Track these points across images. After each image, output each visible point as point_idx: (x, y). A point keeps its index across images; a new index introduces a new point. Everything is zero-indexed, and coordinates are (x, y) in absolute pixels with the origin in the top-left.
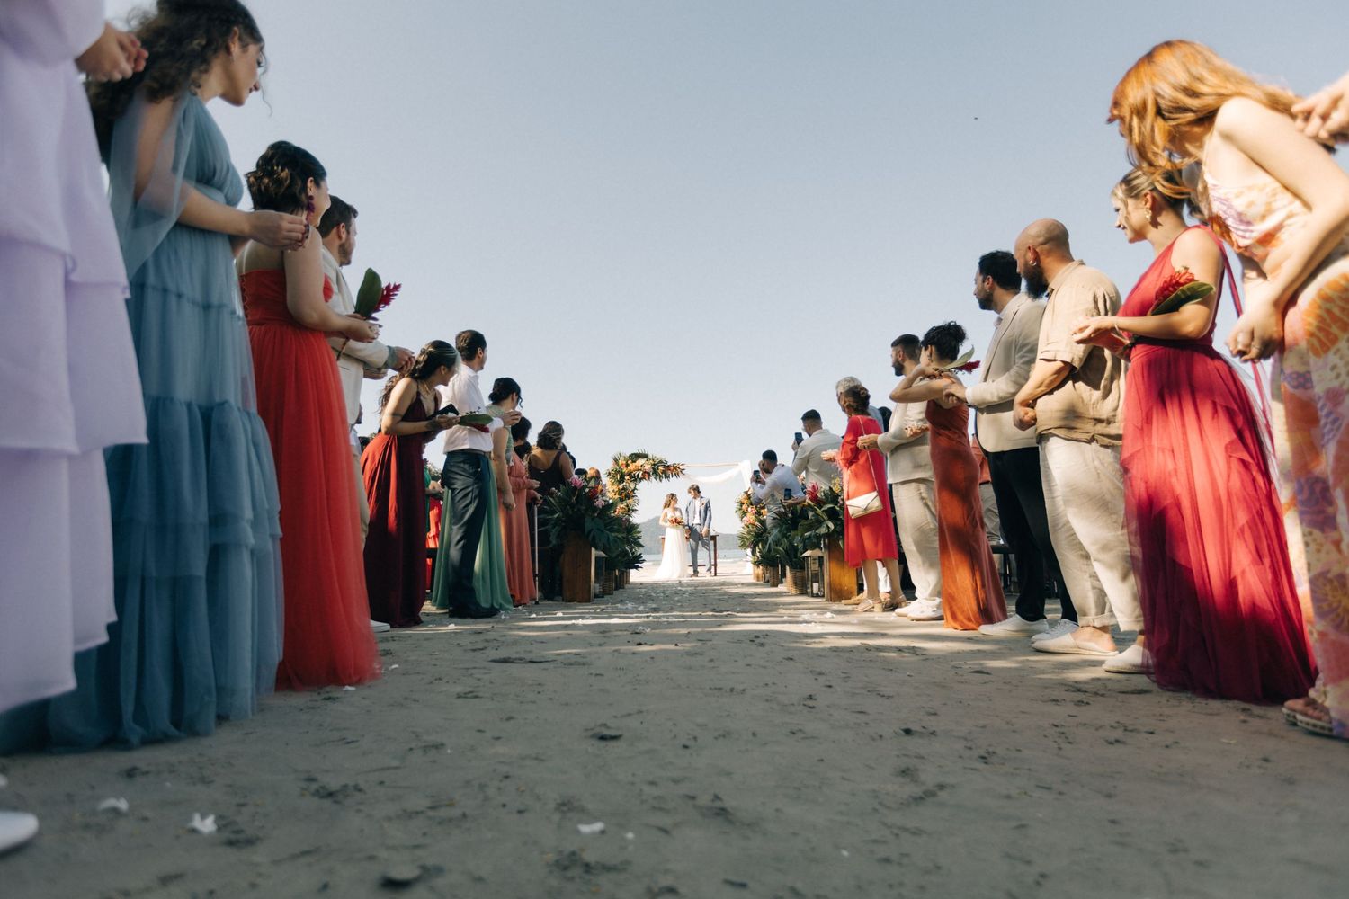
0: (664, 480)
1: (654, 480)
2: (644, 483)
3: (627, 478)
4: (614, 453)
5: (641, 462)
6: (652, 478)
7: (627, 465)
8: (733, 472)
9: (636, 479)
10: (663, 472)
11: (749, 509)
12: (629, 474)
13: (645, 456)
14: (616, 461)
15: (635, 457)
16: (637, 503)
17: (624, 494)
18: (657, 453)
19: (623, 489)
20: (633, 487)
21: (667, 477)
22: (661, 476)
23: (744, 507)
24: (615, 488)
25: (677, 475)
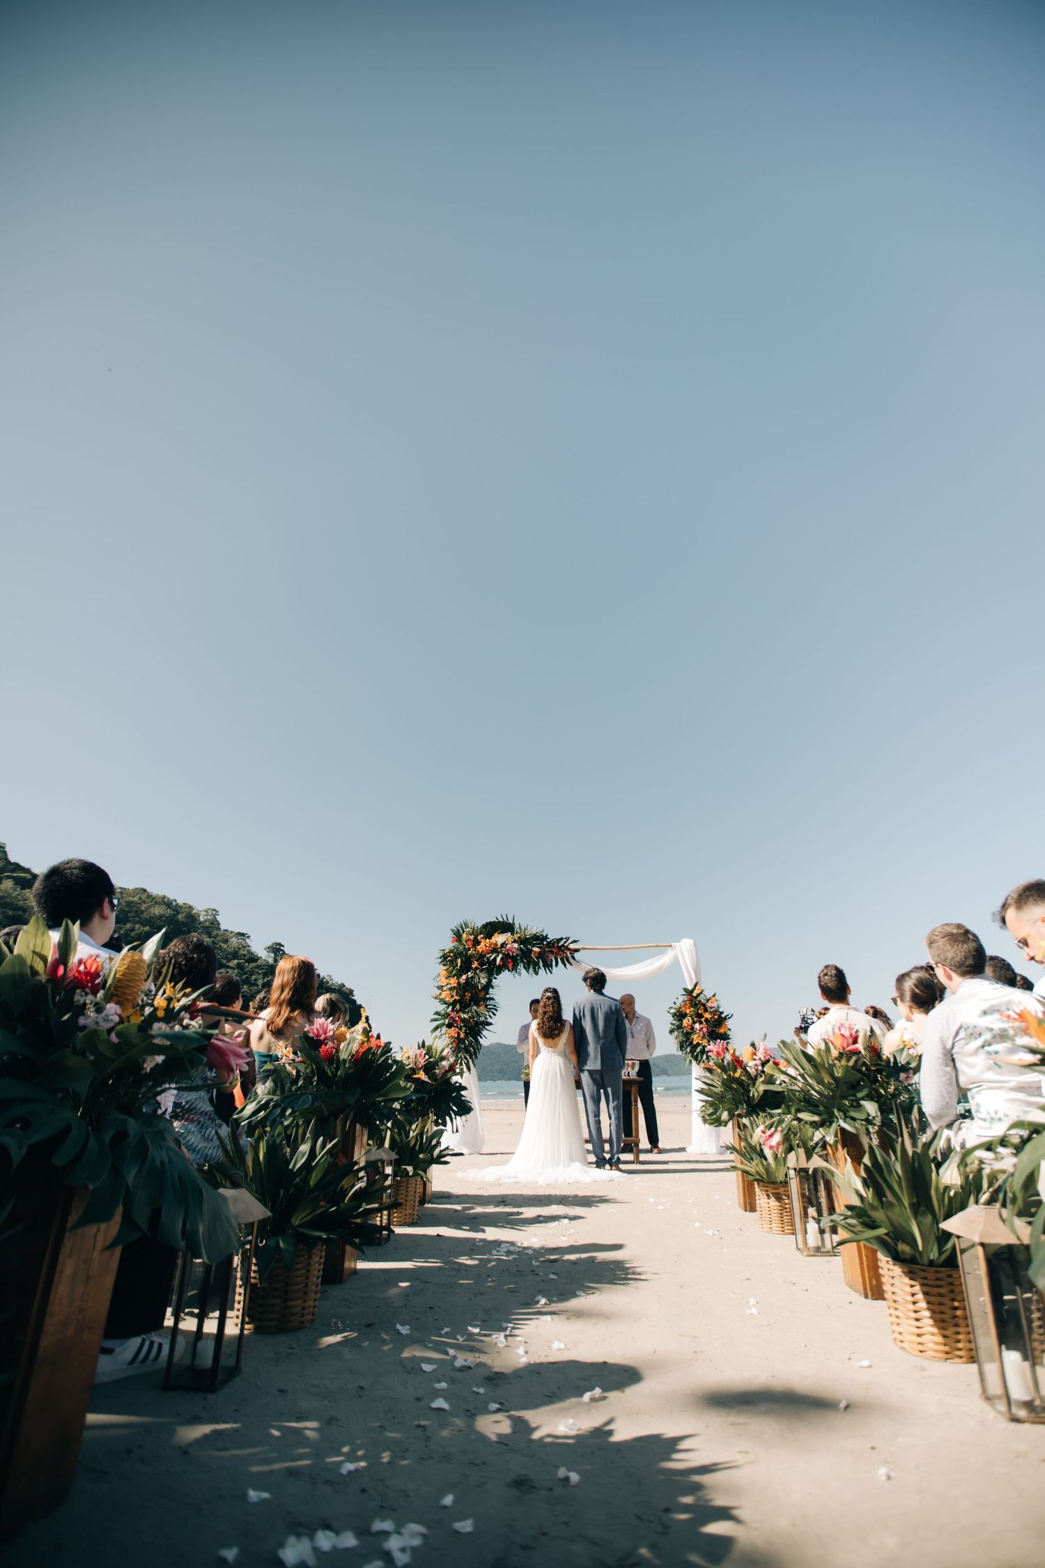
0: (542, 971)
1: (523, 971)
2: (505, 975)
3: (475, 965)
4: (455, 923)
5: (499, 939)
6: (521, 967)
7: (477, 942)
8: (665, 959)
9: (493, 970)
10: (541, 955)
11: (697, 1026)
12: (481, 957)
13: (506, 927)
14: (458, 935)
15: (492, 928)
16: (493, 1010)
17: (468, 995)
18: (530, 923)
19: (468, 983)
20: (483, 981)
21: (548, 966)
22: (536, 966)
23: (686, 1022)
24: (453, 982)
25: (566, 961)
